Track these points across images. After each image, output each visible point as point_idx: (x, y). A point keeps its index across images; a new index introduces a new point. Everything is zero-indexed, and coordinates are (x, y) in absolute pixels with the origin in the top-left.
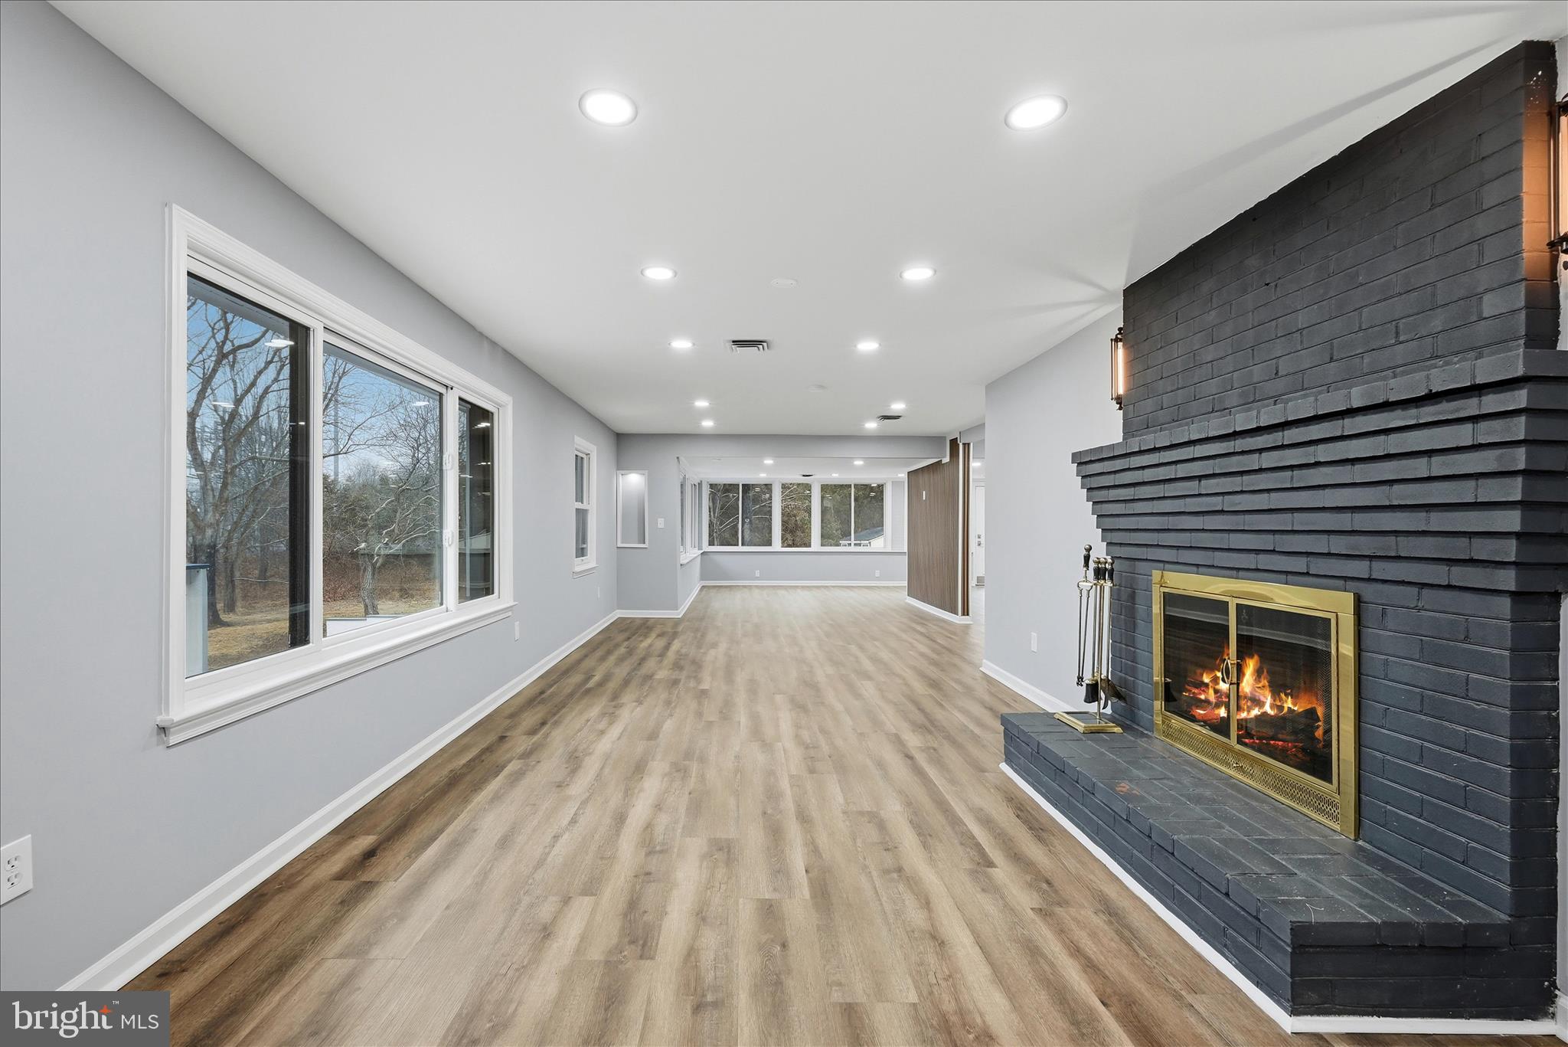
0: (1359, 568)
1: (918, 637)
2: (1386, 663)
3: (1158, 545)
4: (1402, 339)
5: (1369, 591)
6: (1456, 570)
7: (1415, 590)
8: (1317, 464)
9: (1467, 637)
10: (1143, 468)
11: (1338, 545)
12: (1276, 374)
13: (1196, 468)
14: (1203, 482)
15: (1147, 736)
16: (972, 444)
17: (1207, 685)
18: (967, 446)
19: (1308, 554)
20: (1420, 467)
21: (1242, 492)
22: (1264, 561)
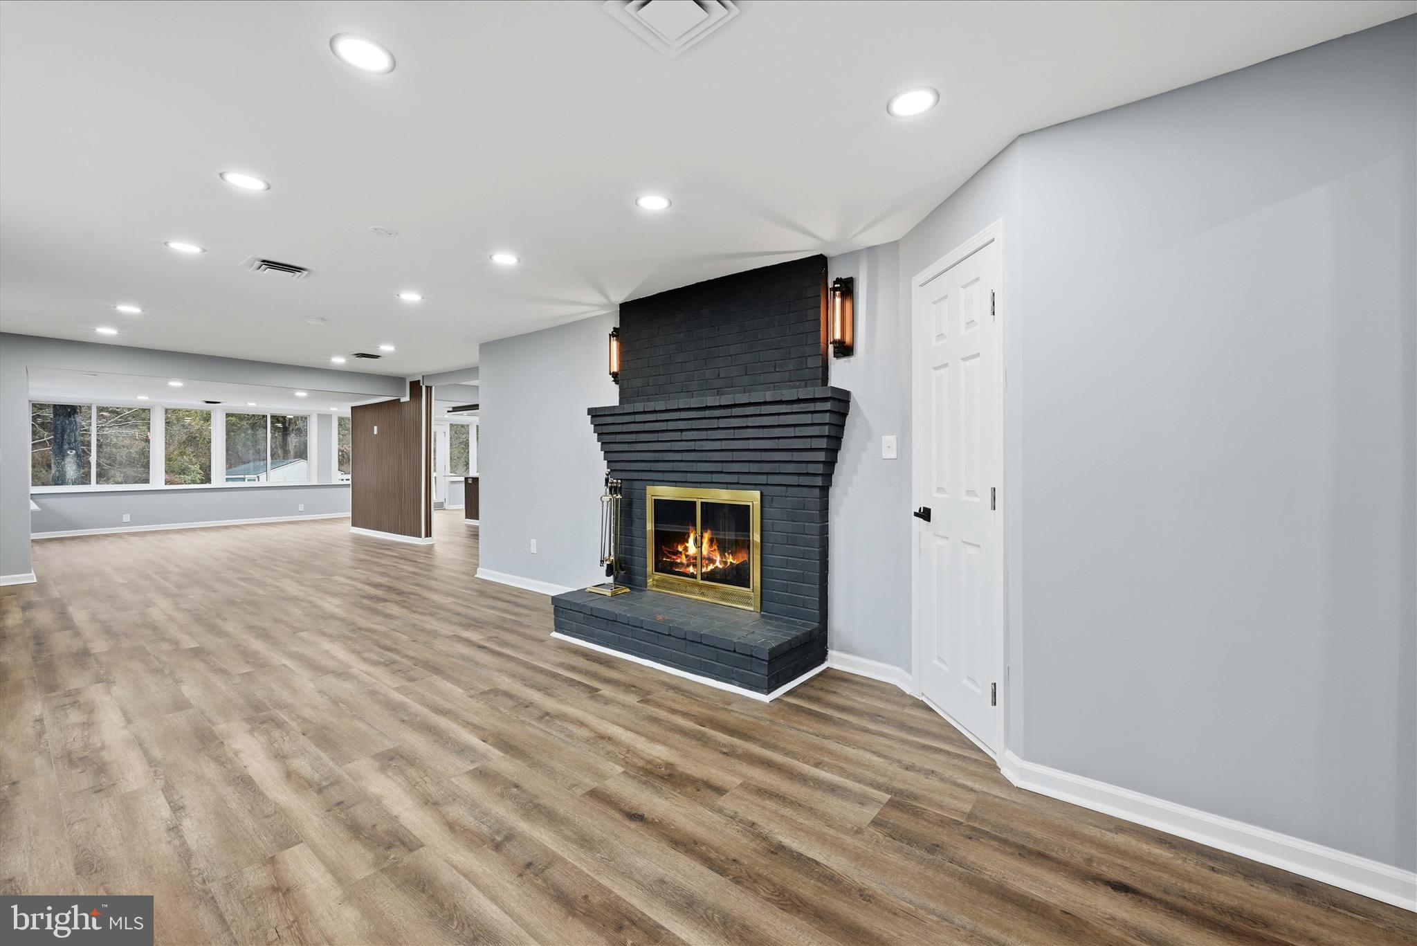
0: (762, 479)
1: (396, 560)
2: (773, 523)
3: (651, 471)
4: (777, 370)
5: (767, 490)
6: (802, 478)
7: (785, 488)
8: (747, 427)
9: (804, 507)
10: (644, 422)
11: (754, 468)
12: (719, 376)
13: (681, 425)
14: (684, 433)
15: (644, 591)
16: (433, 388)
17: (681, 553)
18: (429, 389)
19: (738, 473)
20: (791, 432)
21: (707, 440)
22: (715, 478)
